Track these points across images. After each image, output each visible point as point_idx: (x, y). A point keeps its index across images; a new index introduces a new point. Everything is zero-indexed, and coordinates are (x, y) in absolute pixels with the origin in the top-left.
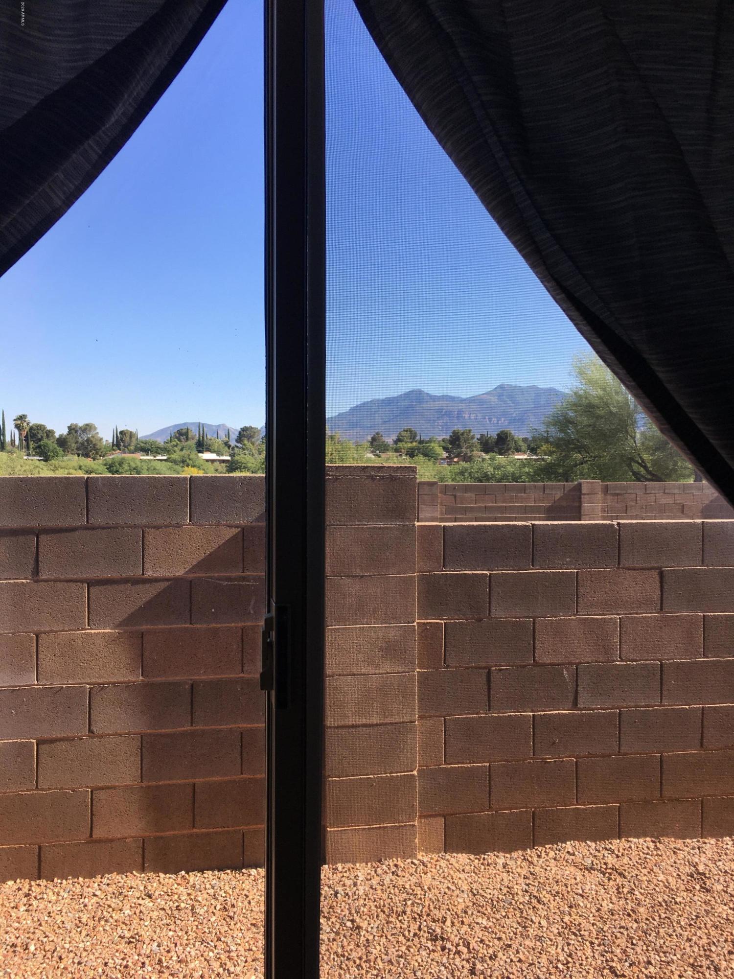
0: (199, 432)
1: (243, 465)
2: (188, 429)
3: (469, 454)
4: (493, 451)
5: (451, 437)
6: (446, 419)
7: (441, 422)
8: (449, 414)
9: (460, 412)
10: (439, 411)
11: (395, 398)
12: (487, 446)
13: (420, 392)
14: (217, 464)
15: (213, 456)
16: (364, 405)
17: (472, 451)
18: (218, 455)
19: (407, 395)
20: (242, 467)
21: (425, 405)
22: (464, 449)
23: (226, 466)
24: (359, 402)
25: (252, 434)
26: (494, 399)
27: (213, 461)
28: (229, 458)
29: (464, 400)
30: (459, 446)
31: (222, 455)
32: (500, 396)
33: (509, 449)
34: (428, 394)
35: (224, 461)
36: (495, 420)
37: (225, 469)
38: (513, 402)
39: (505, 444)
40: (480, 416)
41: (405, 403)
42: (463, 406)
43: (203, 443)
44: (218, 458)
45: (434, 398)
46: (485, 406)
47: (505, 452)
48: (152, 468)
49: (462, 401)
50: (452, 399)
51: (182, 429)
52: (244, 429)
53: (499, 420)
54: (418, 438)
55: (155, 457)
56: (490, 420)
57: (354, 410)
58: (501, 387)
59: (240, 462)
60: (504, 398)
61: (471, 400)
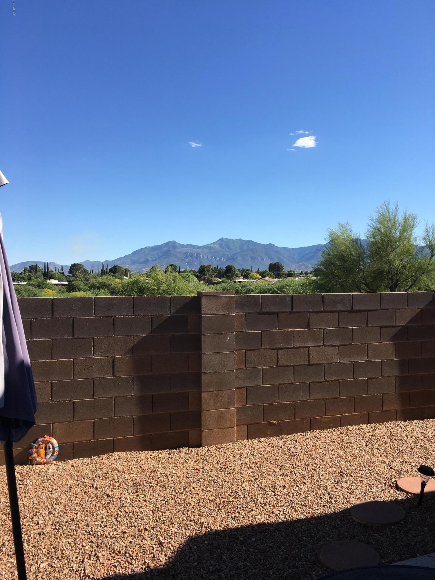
0: (45, 267)
1: (77, 287)
2: (36, 265)
3: (210, 279)
4: (224, 277)
5: (199, 269)
6: (190, 258)
7: (187, 260)
8: (192, 255)
9: (198, 254)
10: (186, 253)
11: (160, 246)
12: (220, 274)
13: (174, 242)
14: (60, 287)
15: (56, 282)
16: (141, 249)
17: (212, 277)
18: (59, 281)
19: (167, 244)
20: (77, 288)
21: (177, 250)
22: (207, 276)
23: (67, 288)
24: (138, 249)
25: (79, 268)
26: (218, 247)
27: (57, 285)
28: (66, 283)
29: (201, 247)
30: (204, 275)
31: (62, 281)
32: (221, 245)
33: (233, 276)
34: (179, 244)
35: (63, 285)
36: (218, 259)
37: (65, 290)
38: (228, 249)
39: (230, 273)
40: (209, 257)
41: (166, 249)
42: (199, 250)
43: (48, 274)
44: (59, 283)
45: (183, 246)
46: (213, 250)
47: (230, 278)
48: (28, 290)
49: (199, 247)
50: (193, 246)
51: (32, 266)
52: (74, 265)
53: (220, 259)
54: (178, 270)
55: (19, 283)
56: (215, 259)
57: (134, 253)
58: (221, 239)
59: (75, 285)
60: (223, 246)
61: (205, 247)
